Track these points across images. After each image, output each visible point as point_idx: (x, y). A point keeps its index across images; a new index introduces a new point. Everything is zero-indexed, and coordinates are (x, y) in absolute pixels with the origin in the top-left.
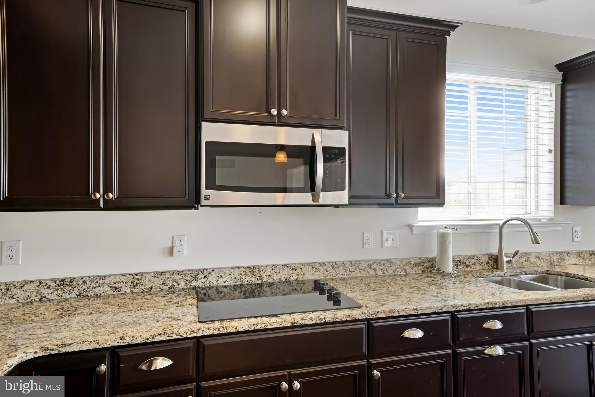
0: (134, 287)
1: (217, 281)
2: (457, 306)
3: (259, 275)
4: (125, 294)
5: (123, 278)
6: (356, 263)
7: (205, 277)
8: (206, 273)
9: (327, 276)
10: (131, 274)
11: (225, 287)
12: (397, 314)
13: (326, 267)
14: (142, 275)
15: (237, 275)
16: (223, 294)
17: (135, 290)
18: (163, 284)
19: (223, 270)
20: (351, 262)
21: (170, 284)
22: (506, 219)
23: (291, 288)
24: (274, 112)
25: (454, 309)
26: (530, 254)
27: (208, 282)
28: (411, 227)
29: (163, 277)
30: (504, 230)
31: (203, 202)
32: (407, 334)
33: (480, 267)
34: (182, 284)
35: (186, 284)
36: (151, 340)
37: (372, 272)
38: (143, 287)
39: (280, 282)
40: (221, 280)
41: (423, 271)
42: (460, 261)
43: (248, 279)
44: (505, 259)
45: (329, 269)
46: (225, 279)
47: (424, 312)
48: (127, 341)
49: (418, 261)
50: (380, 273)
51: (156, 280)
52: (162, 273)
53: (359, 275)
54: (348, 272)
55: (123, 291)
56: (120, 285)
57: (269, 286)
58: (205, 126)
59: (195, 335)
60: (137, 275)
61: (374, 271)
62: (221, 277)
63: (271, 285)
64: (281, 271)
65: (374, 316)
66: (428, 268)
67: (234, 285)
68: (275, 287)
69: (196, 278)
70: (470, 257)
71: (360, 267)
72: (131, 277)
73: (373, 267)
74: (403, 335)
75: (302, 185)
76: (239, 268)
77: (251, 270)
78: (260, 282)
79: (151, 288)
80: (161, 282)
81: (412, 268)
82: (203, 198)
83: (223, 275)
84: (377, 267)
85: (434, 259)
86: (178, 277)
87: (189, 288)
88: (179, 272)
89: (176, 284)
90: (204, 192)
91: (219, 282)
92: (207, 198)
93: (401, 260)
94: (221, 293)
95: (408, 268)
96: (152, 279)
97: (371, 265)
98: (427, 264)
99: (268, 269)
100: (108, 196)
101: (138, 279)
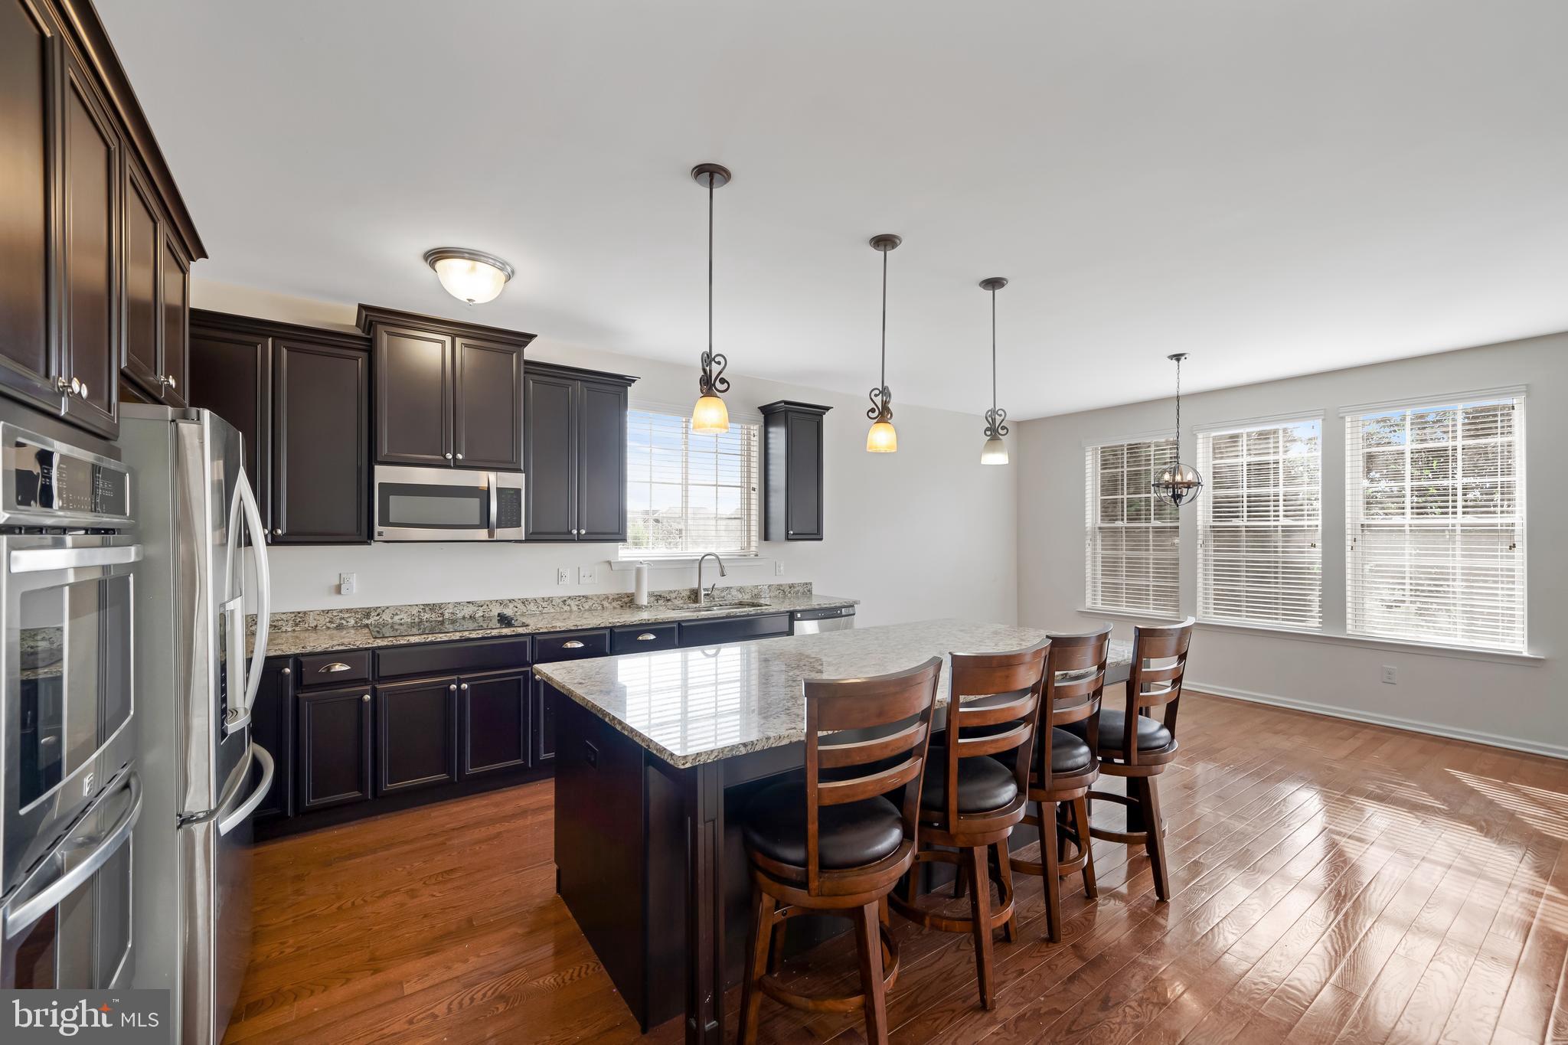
0: (297, 625)
1: (392, 618)
2: (614, 623)
3: (440, 612)
4: (286, 632)
5: (283, 616)
6: (550, 600)
7: (378, 615)
8: (379, 611)
9: (516, 612)
10: (293, 613)
11: (401, 624)
12: (558, 629)
13: (516, 604)
14: (305, 613)
15: (415, 612)
16: (399, 632)
17: (297, 629)
18: (330, 622)
19: (399, 609)
20: (543, 598)
21: (338, 622)
22: (703, 555)
23: (476, 624)
24: (449, 456)
25: (610, 625)
26: (731, 588)
27: (381, 620)
28: (610, 563)
29: (330, 615)
30: (703, 565)
31: (376, 537)
32: (569, 645)
33: (682, 602)
34: (352, 622)
35: (356, 622)
36: (330, 649)
37: (566, 608)
38: (307, 625)
39: (464, 618)
40: (396, 618)
41: (622, 606)
42: (660, 596)
43: (427, 616)
44: (703, 593)
45: (518, 606)
46: (401, 617)
47: (583, 627)
48: (309, 649)
49: (617, 596)
50: (575, 608)
51: (322, 618)
52: (328, 612)
53: (553, 611)
54: (541, 609)
55: (284, 629)
56: (280, 623)
57: (452, 624)
58: (378, 469)
59: (370, 646)
60: (299, 613)
61: (569, 607)
62: (397, 614)
63: (453, 622)
64: (465, 608)
65: (537, 631)
66: (626, 603)
67: (412, 623)
68: (458, 624)
69: (368, 615)
70: (671, 592)
71: (554, 603)
72: (293, 615)
73: (567, 603)
74: (564, 646)
75: (477, 522)
76: (417, 605)
77: (432, 608)
78: (441, 619)
79: (316, 626)
80: (328, 620)
81: (610, 603)
82: (376, 534)
83: (399, 613)
84: (572, 603)
85: (633, 595)
86: (346, 615)
87: (360, 626)
88: (348, 611)
89: (344, 622)
90: (377, 528)
91: (394, 620)
92: (380, 534)
93: (598, 596)
94: (397, 630)
95: (605, 603)
96: (317, 618)
97: (565, 601)
98: (626, 600)
99: (450, 606)
100: (276, 532)
101: (301, 617)
